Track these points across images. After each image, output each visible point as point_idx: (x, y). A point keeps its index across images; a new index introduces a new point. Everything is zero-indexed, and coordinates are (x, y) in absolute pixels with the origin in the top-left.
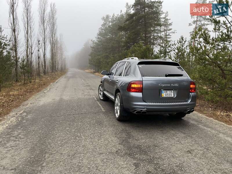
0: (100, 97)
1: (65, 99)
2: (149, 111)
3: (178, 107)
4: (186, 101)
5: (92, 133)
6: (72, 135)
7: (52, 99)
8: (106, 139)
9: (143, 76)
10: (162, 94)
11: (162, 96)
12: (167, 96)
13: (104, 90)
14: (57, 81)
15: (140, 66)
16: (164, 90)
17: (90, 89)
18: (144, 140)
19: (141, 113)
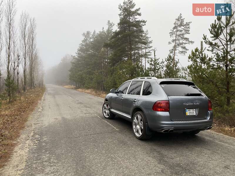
0: (105, 115)
1: (68, 118)
2: (176, 129)
3: (201, 124)
4: (206, 119)
5: (125, 154)
6: (106, 157)
7: (55, 119)
8: (143, 160)
9: (169, 96)
10: (186, 113)
11: (187, 115)
12: (190, 115)
13: (112, 108)
14: (43, 98)
15: (163, 86)
16: (187, 109)
17: (86, 107)
18: (178, 158)
19: (168, 132)
